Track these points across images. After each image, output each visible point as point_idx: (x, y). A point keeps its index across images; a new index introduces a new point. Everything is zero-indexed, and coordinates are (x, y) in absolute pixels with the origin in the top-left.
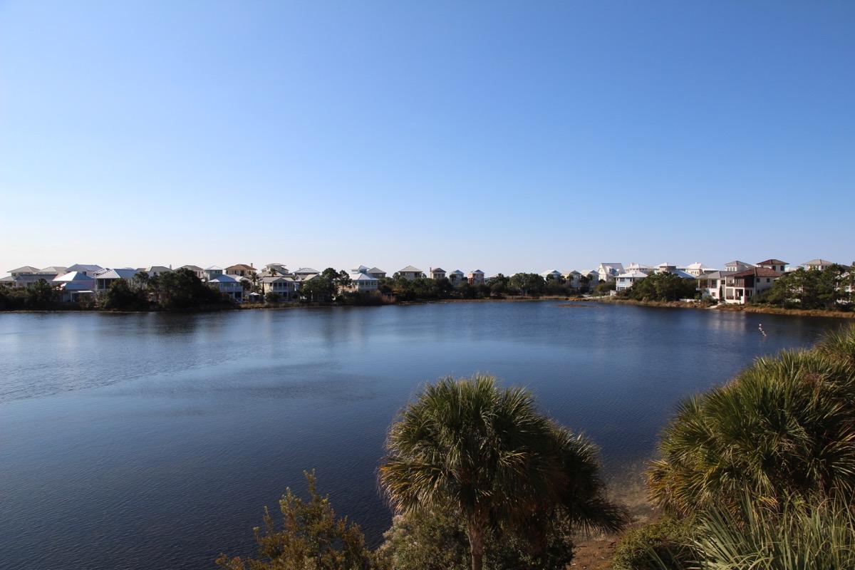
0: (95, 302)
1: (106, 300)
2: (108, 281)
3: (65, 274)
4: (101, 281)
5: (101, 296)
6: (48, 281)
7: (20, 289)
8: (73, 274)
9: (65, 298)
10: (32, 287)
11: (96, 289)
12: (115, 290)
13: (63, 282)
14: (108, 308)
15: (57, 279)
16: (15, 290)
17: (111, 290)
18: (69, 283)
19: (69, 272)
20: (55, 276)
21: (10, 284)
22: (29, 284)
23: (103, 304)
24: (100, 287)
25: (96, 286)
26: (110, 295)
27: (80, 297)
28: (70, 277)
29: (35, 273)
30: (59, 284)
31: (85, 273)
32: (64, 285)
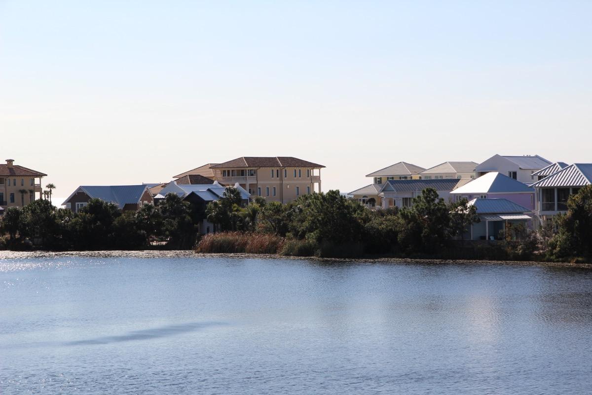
0: (535, 241)
1: (559, 238)
2: (564, 192)
3: (473, 178)
4: (548, 192)
5: (548, 229)
6: (441, 194)
7: (389, 212)
8: (490, 178)
9: (475, 232)
10: (412, 209)
11: (538, 211)
12: (579, 212)
13: (471, 196)
14: (564, 255)
15: (460, 189)
16: (381, 213)
17: (569, 213)
18: (481, 197)
19: (482, 174)
20: (454, 182)
21: (372, 201)
22: (406, 201)
23: (553, 246)
24: (548, 207)
25: (539, 205)
26: (568, 224)
27: (504, 230)
28: (483, 185)
29: (416, 177)
30: (463, 199)
31: (515, 174)
32: (472, 203)
